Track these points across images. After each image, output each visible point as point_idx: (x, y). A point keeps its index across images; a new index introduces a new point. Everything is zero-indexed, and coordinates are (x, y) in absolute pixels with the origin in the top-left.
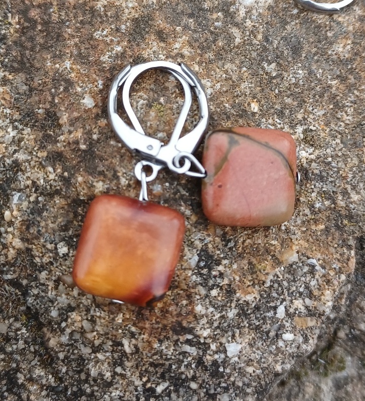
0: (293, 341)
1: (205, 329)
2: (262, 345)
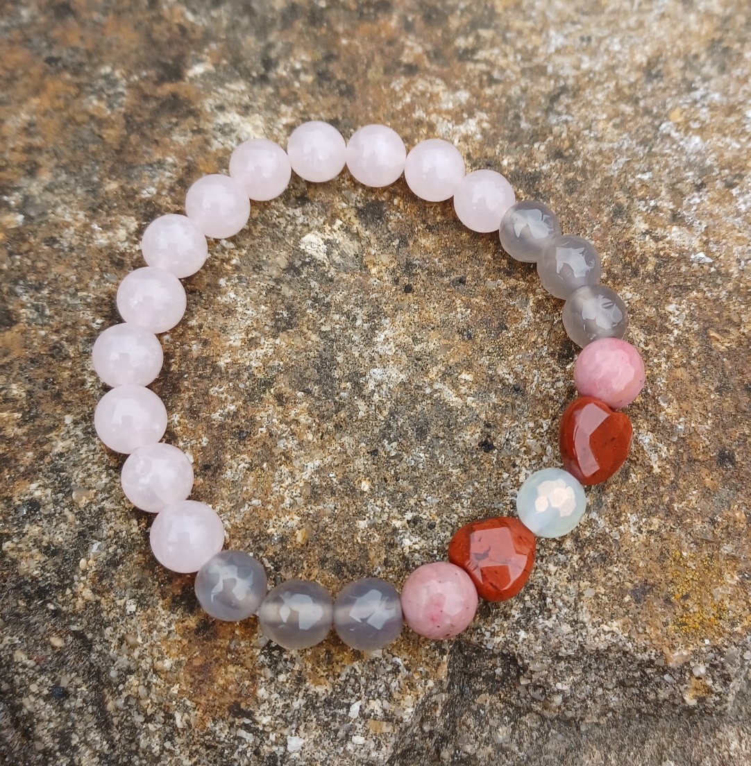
0: (364, 745)
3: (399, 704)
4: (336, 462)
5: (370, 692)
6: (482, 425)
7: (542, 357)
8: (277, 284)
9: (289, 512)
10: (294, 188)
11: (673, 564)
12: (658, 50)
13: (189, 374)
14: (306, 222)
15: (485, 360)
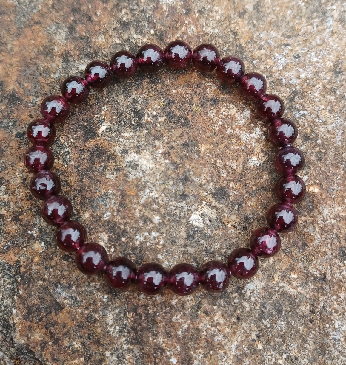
4: (243, 339)
6: (309, 301)
8: (186, 248)
10: (178, 191)
12: (337, 57)
13: (159, 312)
14: (189, 208)
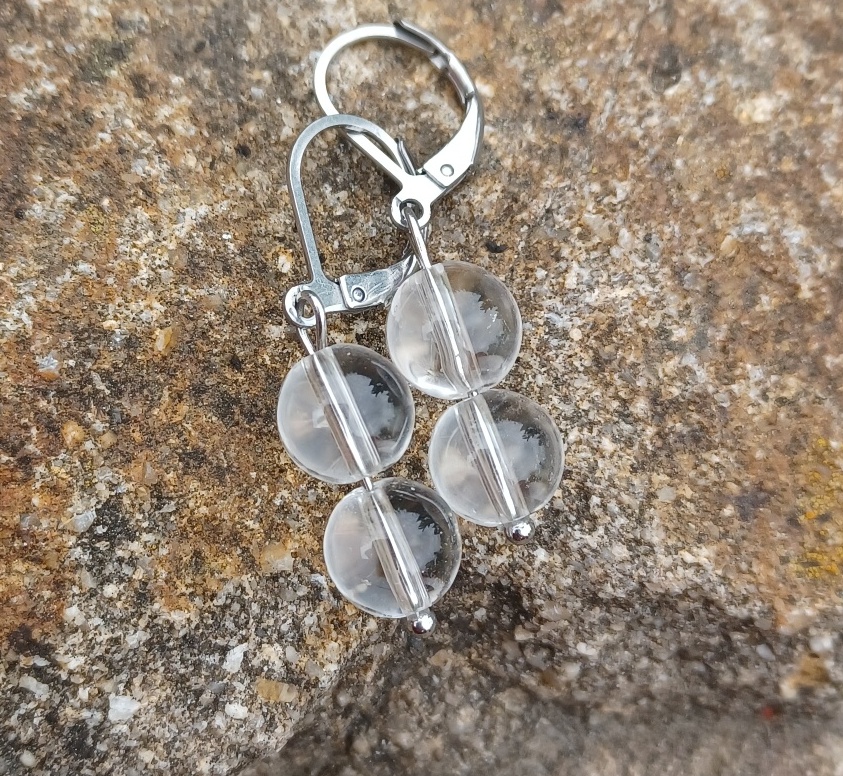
0: (245, 721)
1: (74, 655)
2: (183, 713)
3: (315, 655)
5: (265, 630)
7: (622, 70)
9: (146, 294)
11: (810, 459)
15: (518, 63)
